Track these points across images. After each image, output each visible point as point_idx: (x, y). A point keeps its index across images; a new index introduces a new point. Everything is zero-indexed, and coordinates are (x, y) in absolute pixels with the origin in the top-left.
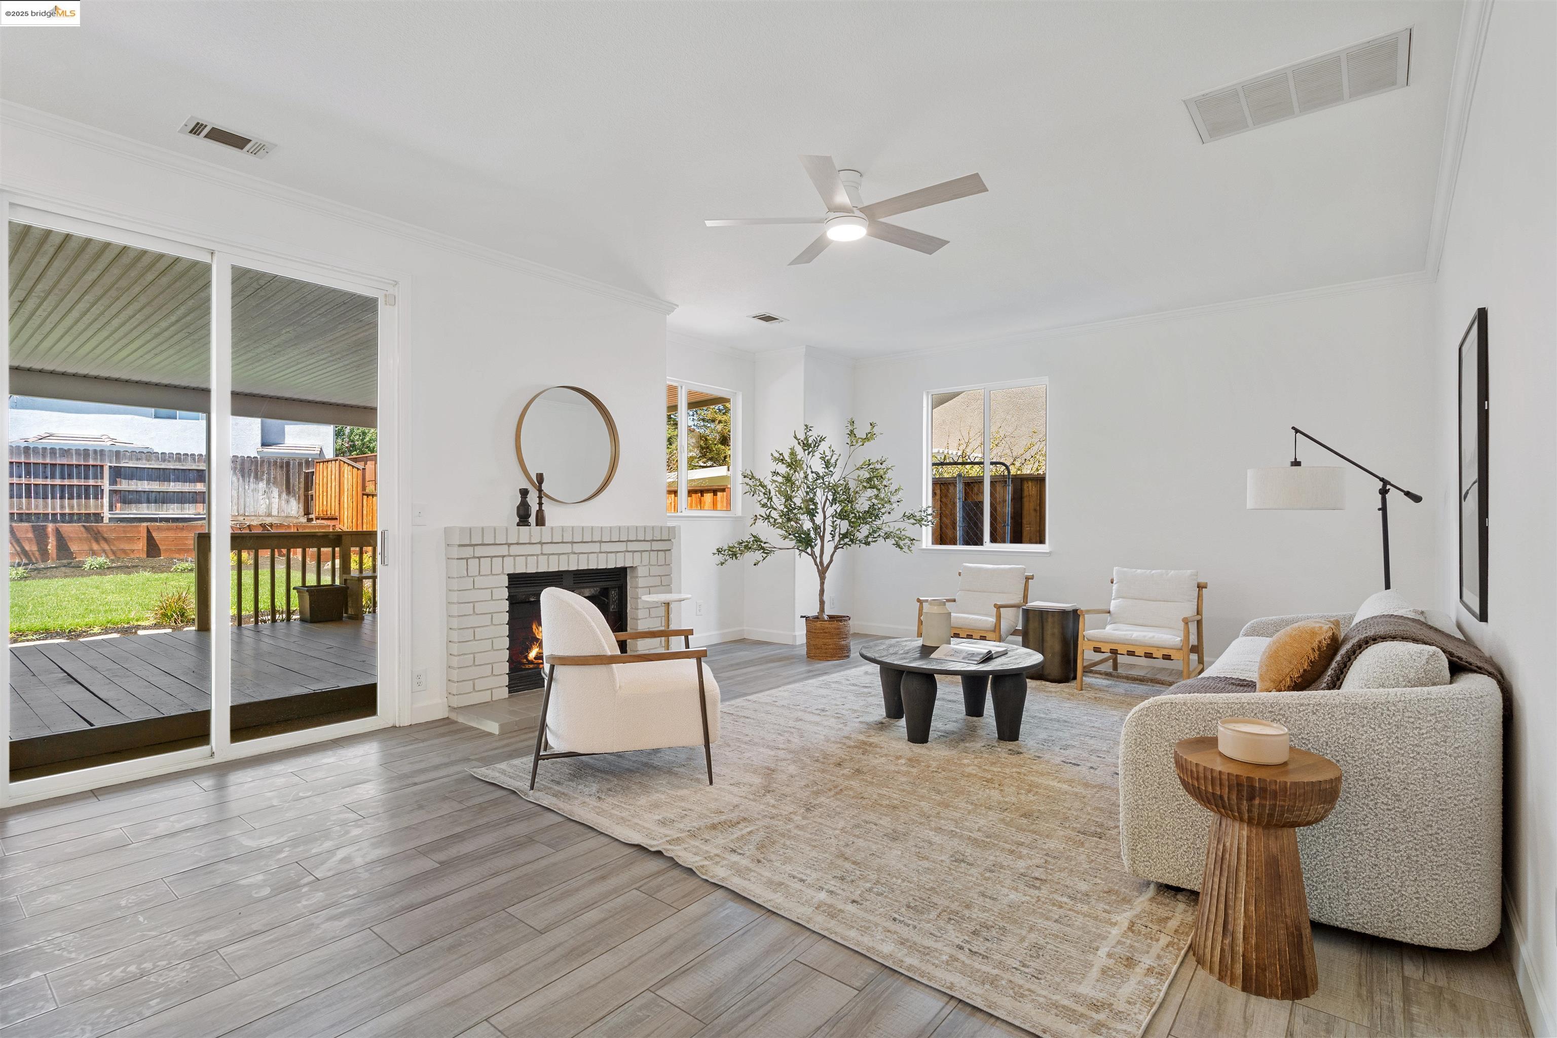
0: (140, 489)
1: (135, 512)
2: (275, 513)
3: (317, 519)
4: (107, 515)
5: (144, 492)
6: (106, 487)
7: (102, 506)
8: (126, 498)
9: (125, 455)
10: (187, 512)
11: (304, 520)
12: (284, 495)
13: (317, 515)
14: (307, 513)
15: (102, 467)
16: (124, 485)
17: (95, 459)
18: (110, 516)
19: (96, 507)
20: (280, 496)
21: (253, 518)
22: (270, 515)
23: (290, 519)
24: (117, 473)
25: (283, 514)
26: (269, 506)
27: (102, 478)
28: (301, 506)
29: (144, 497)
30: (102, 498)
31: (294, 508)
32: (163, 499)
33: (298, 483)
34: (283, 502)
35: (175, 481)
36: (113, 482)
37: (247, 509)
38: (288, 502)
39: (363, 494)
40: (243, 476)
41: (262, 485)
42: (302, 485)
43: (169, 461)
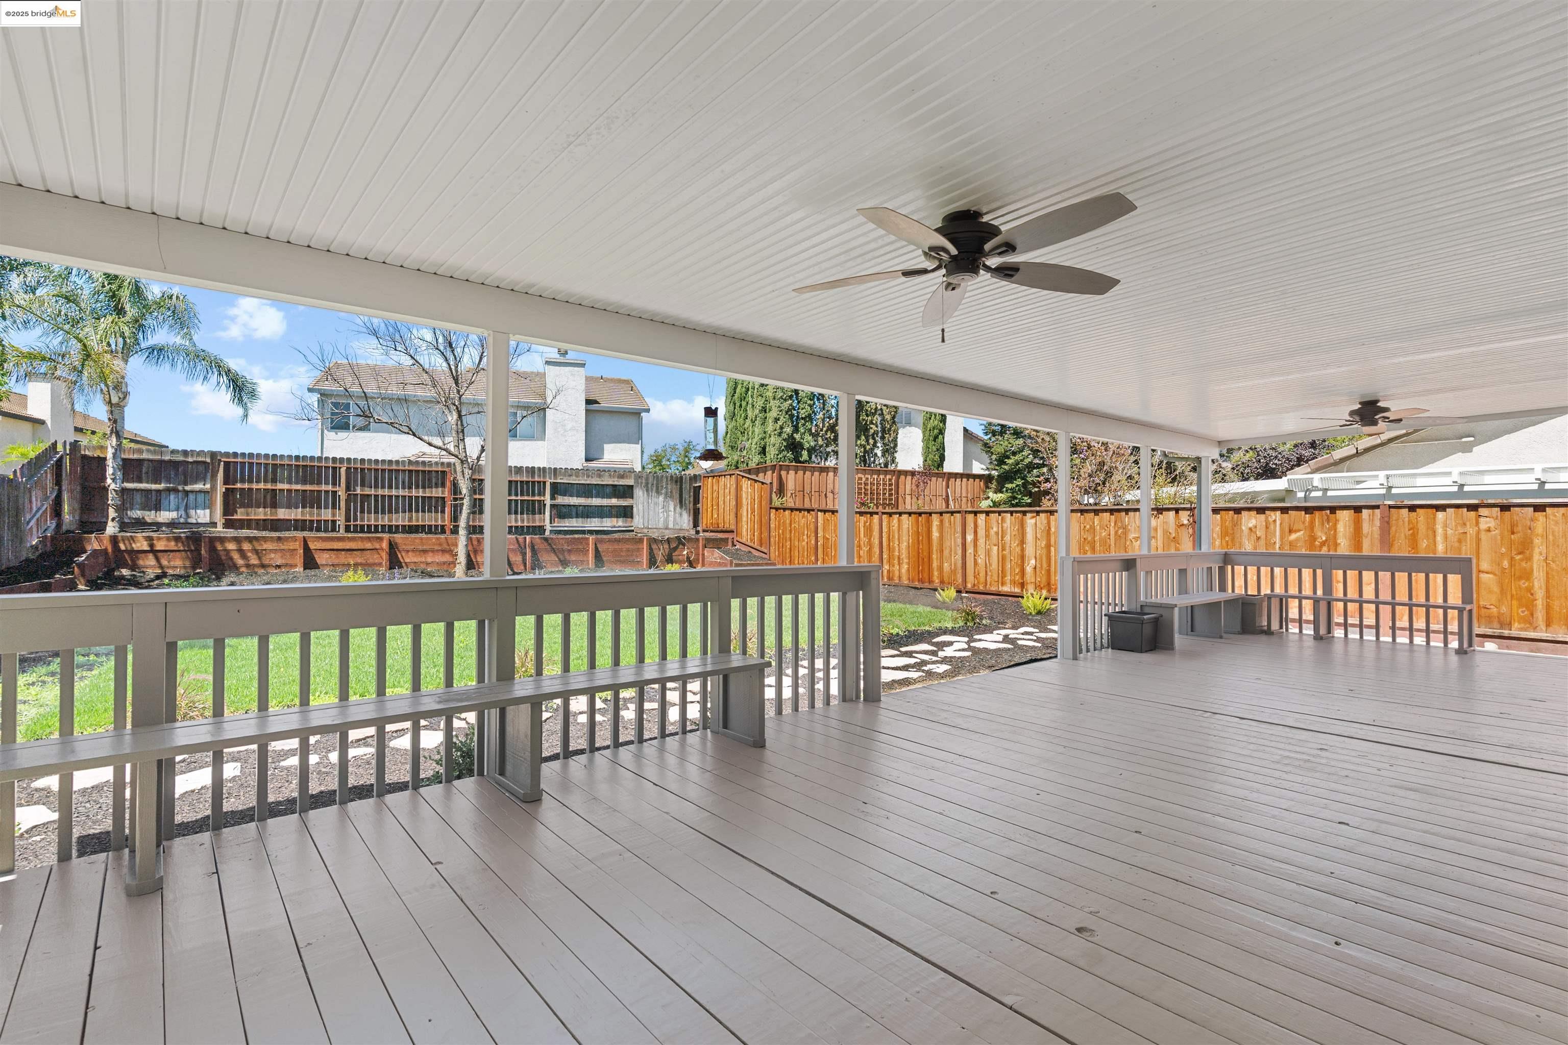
0: (572, 504)
1: (567, 524)
2: (671, 526)
3: (704, 531)
4: (548, 528)
5: (574, 506)
6: (548, 502)
7: (544, 520)
8: (561, 512)
9: (560, 472)
10: (605, 525)
11: (693, 532)
12: (678, 508)
13: (705, 527)
14: (696, 524)
15: (544, 483)
16: (561, 500)
17: (539, 476)
18: (550, 529)
19: (540, 520)
20: (675, 509)
21: (655, 530)
22: (667, 528)
23: (683, 532)
24: (556, 489)
25: (677, 527)
26: (666, 521)
27: (544, 495)
28: (691, 518)
29: (574, 510)
30: (544, 514)
31: (684, 521)
32: (586, 513)
33: (688, 497)
34: (677, 515)
35: (596, 497)
36: (553, 498)
37: (650, 522)
38: (681, 515)
39: (771, 508)
40: (647, 491)
41: (661, 498)
42: (692, 499)
43: (592, 477)
